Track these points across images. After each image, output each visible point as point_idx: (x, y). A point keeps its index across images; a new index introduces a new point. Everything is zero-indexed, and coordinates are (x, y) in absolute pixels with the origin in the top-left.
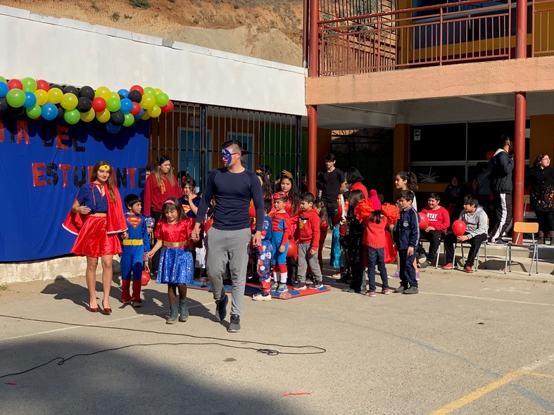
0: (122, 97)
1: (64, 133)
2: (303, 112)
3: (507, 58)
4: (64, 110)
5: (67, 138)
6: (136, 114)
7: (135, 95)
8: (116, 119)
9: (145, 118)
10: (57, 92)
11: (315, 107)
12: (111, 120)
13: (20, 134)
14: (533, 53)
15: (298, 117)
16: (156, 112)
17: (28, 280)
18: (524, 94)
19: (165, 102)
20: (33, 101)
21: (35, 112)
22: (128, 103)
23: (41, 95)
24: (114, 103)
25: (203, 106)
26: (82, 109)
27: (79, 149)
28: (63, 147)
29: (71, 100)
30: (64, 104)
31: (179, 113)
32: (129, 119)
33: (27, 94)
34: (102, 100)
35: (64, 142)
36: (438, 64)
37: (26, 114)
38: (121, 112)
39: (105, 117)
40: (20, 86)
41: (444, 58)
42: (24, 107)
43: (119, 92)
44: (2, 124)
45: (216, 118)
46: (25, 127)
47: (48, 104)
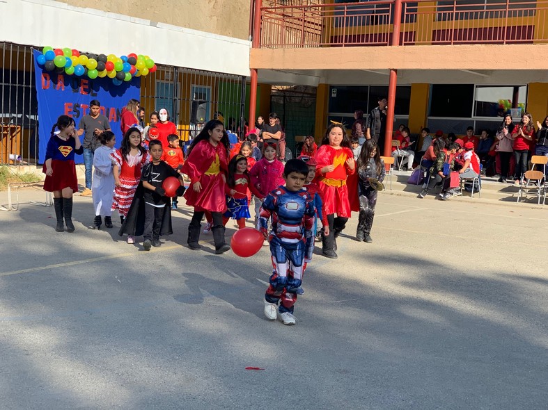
0: (124, 62)
1: (85, 84)
2: (247, 73)
3: (386, 45)
4: (88, 69)
5: (87, 87)
6: (132, 73)
7: (132, 60)
8: (120, 77)
9: (138, 75)
10: (84, 58)
11: (256, 70)
12: (116, 77)
13: (59, 84)
14: (403, 42)
15: (244, 77)
16: (145, 72)
18: (396, 70)
19: (152, 65)
20: (69, 63)
21: (70, 71)
22: (128, 65)
23: (75, 60)
24: (119, 65)
25: (176, 68)
26: (99, 69)
27: (94, 95)
28: (84, 93)
29: (93, 63)
30: (88, 66)
31: (160, 71)
32: (128, 77)
33: (67, 58)
34: (112, 63)
35: (85, 90)
36: (341, 46)
37: (64, 72)
38: (123, 72)
39: (113, 75)
40: (62, 54)
41: (346, 42)
42: (64, 67)
43: (121, 58)
44: (48, 78)
45: (185, 74)
46: (63, 79)
47: (79, 66)
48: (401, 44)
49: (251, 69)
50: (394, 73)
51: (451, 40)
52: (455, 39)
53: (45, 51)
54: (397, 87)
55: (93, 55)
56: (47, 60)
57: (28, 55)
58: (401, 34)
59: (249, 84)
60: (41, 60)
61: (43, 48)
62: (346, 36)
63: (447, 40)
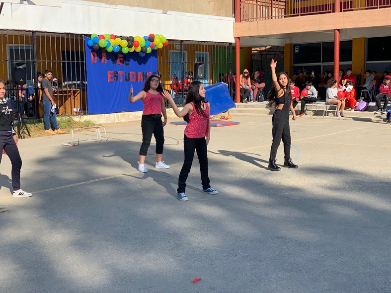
0: (146, 40)
1: (120, 57)
2: (233, 41)
3: (330, 12)
4: (122, 47)
5: (122, 59)
6: (151, 47)
7: (151, 39)
8: (143, 50)
9: (156, 49)
10: (119, 40)
11: (239, 38)
12: (141, 51)
13: (103, 59)
14: (343, 9)
15: (230, 44)
16: (161, 46)
17: (109, 122)
18: (339, 30)
19: (165, 41)
20: (109, 44)
21: (110, 49)
22: (148, 42)
23: (113, 41)
24: (143, 43)
25: (182, 41)
26: (129, 46)
27: (127, 64)
28: (120, 64)
29: (125, 43)
30: (122, 45)
31: (171, 44)
32: (149, 50)
33: (107, 41)
34: (137, 42)
35: (121, 61)
36: (298, 15)
37: (106, 50)
38: (146, 47)
39: (139, 49)
40: (104, 38)
41: (301, 12)
42: (106, 47)
43: (144, 37)
44: (96, 55)
45: (188, 45)
46: (105, 56)
47: (115, 45)
48: (341, 11)
49: (235, 38)
50: (338, 32)
51: (377, 5)
52: (380, 4)
53: (92, 37)
54: (340, 42)
55: (124, 37)
56: (94, 43)
57: (81, 40)
58: (341, 3)
59: (234, 48)
60: (90, 43)
61: (91, 35)
62: (301, 8)
63: (375, 5)
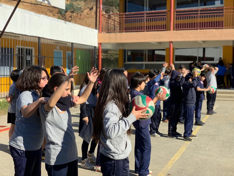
2: (97, 45)
11: (101, 44)
14: (175, 29)
15: (95, 47)
18: (172, 42)
36: (144, 31)
41: (146, 29)
48: (174, 30)
49: (98, 44)
51: (198, 27)
52: (200, 27)
59: (99, 50)
62: (146, 27)
63: (196, 27)
